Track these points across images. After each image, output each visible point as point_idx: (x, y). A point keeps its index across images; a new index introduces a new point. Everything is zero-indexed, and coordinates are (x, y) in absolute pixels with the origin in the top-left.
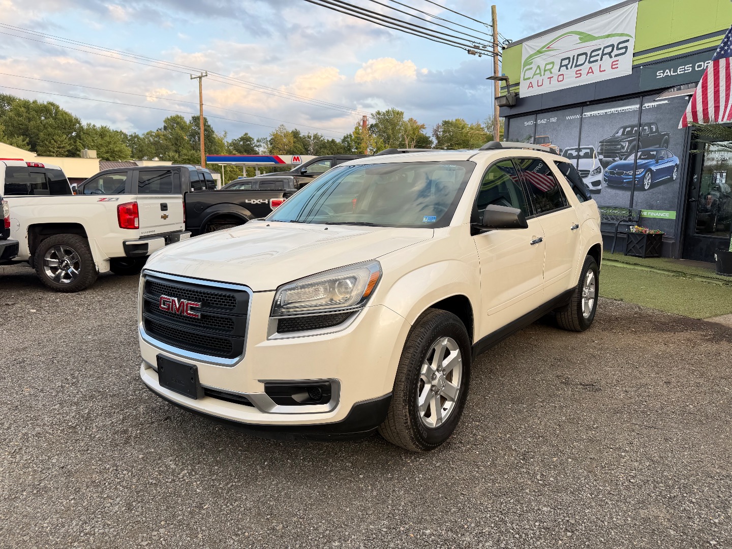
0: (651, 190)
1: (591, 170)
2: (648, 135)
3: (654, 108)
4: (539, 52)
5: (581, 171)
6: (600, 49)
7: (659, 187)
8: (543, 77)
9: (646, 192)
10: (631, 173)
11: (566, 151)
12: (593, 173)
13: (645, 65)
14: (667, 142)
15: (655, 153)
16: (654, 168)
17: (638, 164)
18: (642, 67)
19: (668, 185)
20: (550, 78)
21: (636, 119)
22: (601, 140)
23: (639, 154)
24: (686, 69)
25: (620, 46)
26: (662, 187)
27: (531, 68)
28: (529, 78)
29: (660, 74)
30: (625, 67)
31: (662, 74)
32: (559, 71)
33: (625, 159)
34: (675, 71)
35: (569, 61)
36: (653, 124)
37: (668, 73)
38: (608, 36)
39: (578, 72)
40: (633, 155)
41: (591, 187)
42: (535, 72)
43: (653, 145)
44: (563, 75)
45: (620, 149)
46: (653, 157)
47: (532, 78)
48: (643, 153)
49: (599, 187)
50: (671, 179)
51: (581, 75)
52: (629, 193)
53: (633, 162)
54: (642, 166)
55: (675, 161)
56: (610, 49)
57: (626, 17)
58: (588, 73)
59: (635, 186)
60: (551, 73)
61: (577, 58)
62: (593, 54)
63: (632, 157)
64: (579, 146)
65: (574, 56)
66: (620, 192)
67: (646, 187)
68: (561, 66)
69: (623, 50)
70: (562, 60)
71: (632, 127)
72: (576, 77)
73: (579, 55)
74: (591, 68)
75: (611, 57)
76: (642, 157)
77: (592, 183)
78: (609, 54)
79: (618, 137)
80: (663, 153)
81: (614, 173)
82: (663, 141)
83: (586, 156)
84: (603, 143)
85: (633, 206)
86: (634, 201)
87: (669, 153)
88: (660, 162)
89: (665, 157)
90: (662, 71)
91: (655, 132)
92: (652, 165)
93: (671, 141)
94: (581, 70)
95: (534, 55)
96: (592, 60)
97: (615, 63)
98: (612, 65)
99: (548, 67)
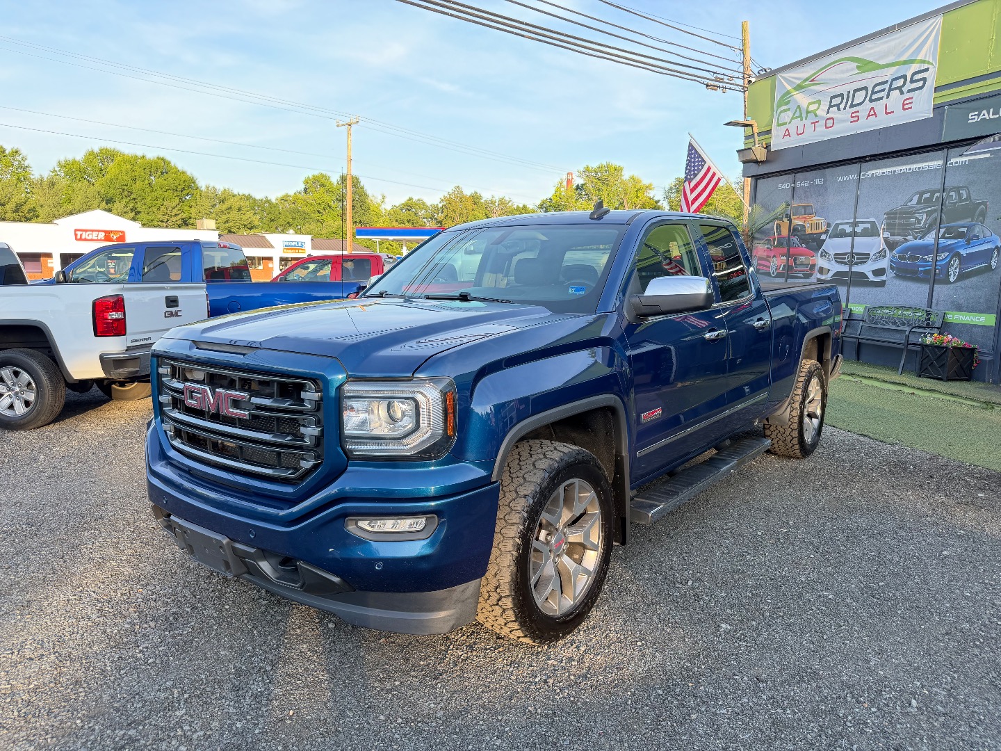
0: (958, 284)
1: (872, 254)
2: (957, 202)
3: (963, 166)
4: (799, 87)
5: (857, 254)
6: (886, 82)
7: (971, 279)
8: (804, 122)
9: (953, 285)
11: (837, 225)
12: (874, 257)
13: (951, 104)
14: (983, 214)
15: (965, 230)
16: (963, 252)
17: (940, 246)
18: (946, 107)
19: (985, 276)
20: (815, 123)
21: (940, 181)
22: (888, 210)
23: (942, 231)
25: (916, 77)
26: (974, 279)
27: (789, 109)
28: (785, 124)
29: (973, 117)
30: (922, 106)
31: (976, 117)
32: (828, 112)
33: (921, 239)
34: (996, 112)
35: (843, 99)
36: (962, 187)
37: (984, 115)
39: (854, 115)
40: (934, 232)
41: (872, 278)
42: (794, 115)
43: (963, 219)
44: (832, 118)
45: (914, 224)
46: (961, 235)
47: (790, 123)
48: (948, 231)
49: (884, 278)
50: (989, 269)
51: (858, 119)
52: (926, 287)
53: (933, 241)
54: (946, 249)
55: (995, 243)
56: (901, 82)
58: (869, 115)
59: (935, 278)
61: (854, 96)
62: (877, 89)
63: (931, 236)
64: (855, 218)
65: (849, 92)
66: (914, 286)
67: (952, 280)
68: (831, 106)
69: (921, 83)
70: (833, 97)
71: (933, 192)
72: (851, 122)
73: (855, 91)
74: (872, 108)
75: (902, 93)
76: (946, 236)
77: (873, 271)
78: (900, 89)
79: (912, 207)
80: (977, 230)
81: (905, 259)
82: (977, 212)
83: (866, 233)
84: (891, 215)
85: (933, 306)
86: (934, 298)
87: (985, 230)
88: (974, 243)
89: (981, 236)
90: (977, 113)
91: (966, 200)
92: (961, 247)
93: (989, 213)
94: (858, 112)
95: (793, 90)
96: (874, 97)
97: (907, 102)
98: (904, 105)
99: (812, 108)
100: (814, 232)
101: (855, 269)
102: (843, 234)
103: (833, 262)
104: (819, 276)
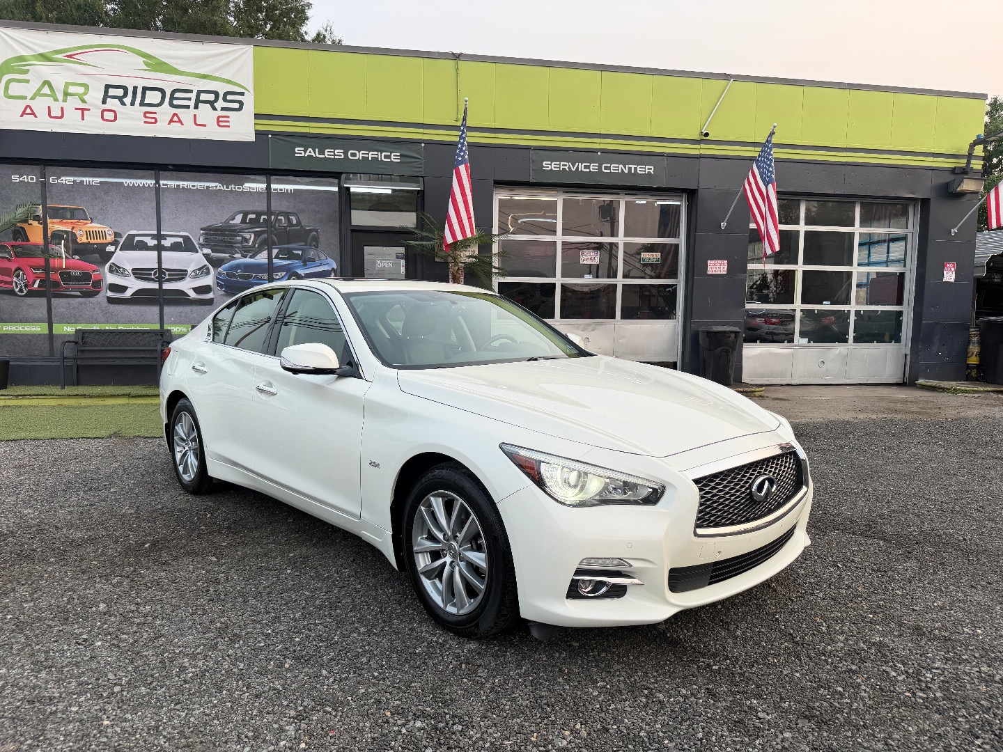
1: (190, 270)
2: (287, 226)
3: (287, 195)
4: (44, 57)
5: (167, 270)
6: (191, 91)
8: (61, 104)
10: (265, 276)
11: (131, 237)
12: (193, 274)
13: (275, 134)
14: (316, 240)
15: (300, 252)
16: (301, 272)
17: (274, 265)
18: (270, 136)
20: (83, 110)
21: (265, 204)
22: (205, 226)
23: (275, 252)
24: (336, 154)
25: (229, 97)
27: (28, 81)
28: (25, 98)
29: (300, 152)
30: (242, 129)
31: (303, 152)
32: (104, 102)
33: (250, 258)
34: (321, 153)
35: (126, 94)
36: (292, 213)
37: (310, 152)
38: (204, 77)
39: (148, 115)
40: (266, 252)
41: (193, 295)
42: (39, 90)
43: (296, 242)
44: (114, 111)
46: (297, 257)
47: (32, 99)
48: (282, 251)
49: (211, 295)
51: (156, 122)
53: (266, 261)
54: (281, 268)
55: (329, 265)
56: (211, 97)
57: (234, 60)
58: (171, 121)
60: (84, 101)
61: (144, 93)
62: (177, 95)
63: (264, 255)
64: (159, 229)
65: (135, 88)
68: (106, 96)
69: (236, 106)
70: (108, 87)
71: (259, 214)
72: (145, 122)
73: (145, 89)
74: (175, 114)
75: (214, 109)
76: (280, 256)
77: (193, 289)
78: (212, 103)
79: (235, 225)
80: (312, 253)
81: (235, 276)
82: (309, 240)
83: (175, 247)
84: (208, 231)
87: (320, 254)
88: (309, 264)
89: (317, 259)
90: (303, 149)
91: (296, 225)
92: (298, 267)
93: (322, 239)
95: (31, 58)
96: (175, 102)
97: (221, 119)
98: (218, 121)
99: (72, 89)
100: (92, 241)
101: (166, 286)
102: (143, 246)
103: (132, 277)
104: (110, 294)
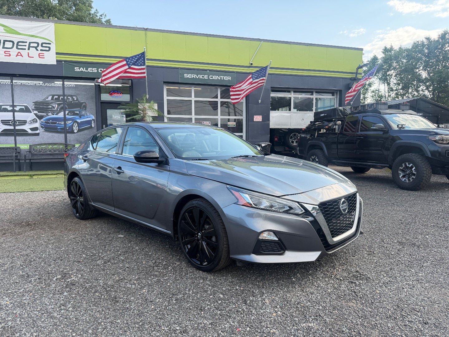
0: (79, 133)
1: (28, 122)
2: (72, 101)
3: (72, 87)
5: (18, 120)
6: (26, 42)
7: (85, 131)
9: (76, 134)
10: (63, 123)
12: (30, 122)
13: (65, 61)
14: (85, 107)
15: (78, 112)
16: (79, 121)
17: (66, 118)
18: (63, 62)
19: (90, 129)
21: (62, 92)
22: (34, 101)
23: (67, 112)
24: (93, 70)
25: (44, 45)
26: (86, 131)
29: (77, 69)
30: (50, 59)
31: (78, 69)
33: (56, 115)
34: (87, 69)
36: (74, 96)
37: (81, 69)
38: (32, 36)
39: (6, 52)
41: (30, 132)
43: (76, 108)
45: (52, 108)
46: (77, 114)
48: (70, 112)
49: (38, 132)
50: (91, 127)
51: (10, 55)
52: (63, 135)
53: (63, 116)
54: (70, 119)
55: (92, 118)
56: (36, 45)
57: (46, 29)
58: (17, 55)
59: (67, 131)
61: (4, 43)
62: (20, 44)
63: (62, 113)
64: (13, 102)
65: (0, 40)
66: (56, 135)
67: (75, 131)
69: (48, 49)
71: (59, 96)
72: (5, 56)
73: (5, 41)
74: (20, 52)
75: (37, 50)
76: (69, 114)
77: (30, 129)
78: (36, 48)
79: (48, 101)
80: (83, 113)
81: (49, 123)
82: (82, 106)
83: (21, 111)
84: (36, 103)
85: (68, 143)
86: (68, 139)
87: (87, 113)
88: (82, 117)
89: (86, 115)
90: (78, 68)
91: (76, 101)
92: (77, 119)
93: (88, 106)
94: (10, 52)
96: (19, 47)
97: (40, 55)
98: (39, 56)
101: (17, 128)
102: (6, 110)
103: (1, 124)
